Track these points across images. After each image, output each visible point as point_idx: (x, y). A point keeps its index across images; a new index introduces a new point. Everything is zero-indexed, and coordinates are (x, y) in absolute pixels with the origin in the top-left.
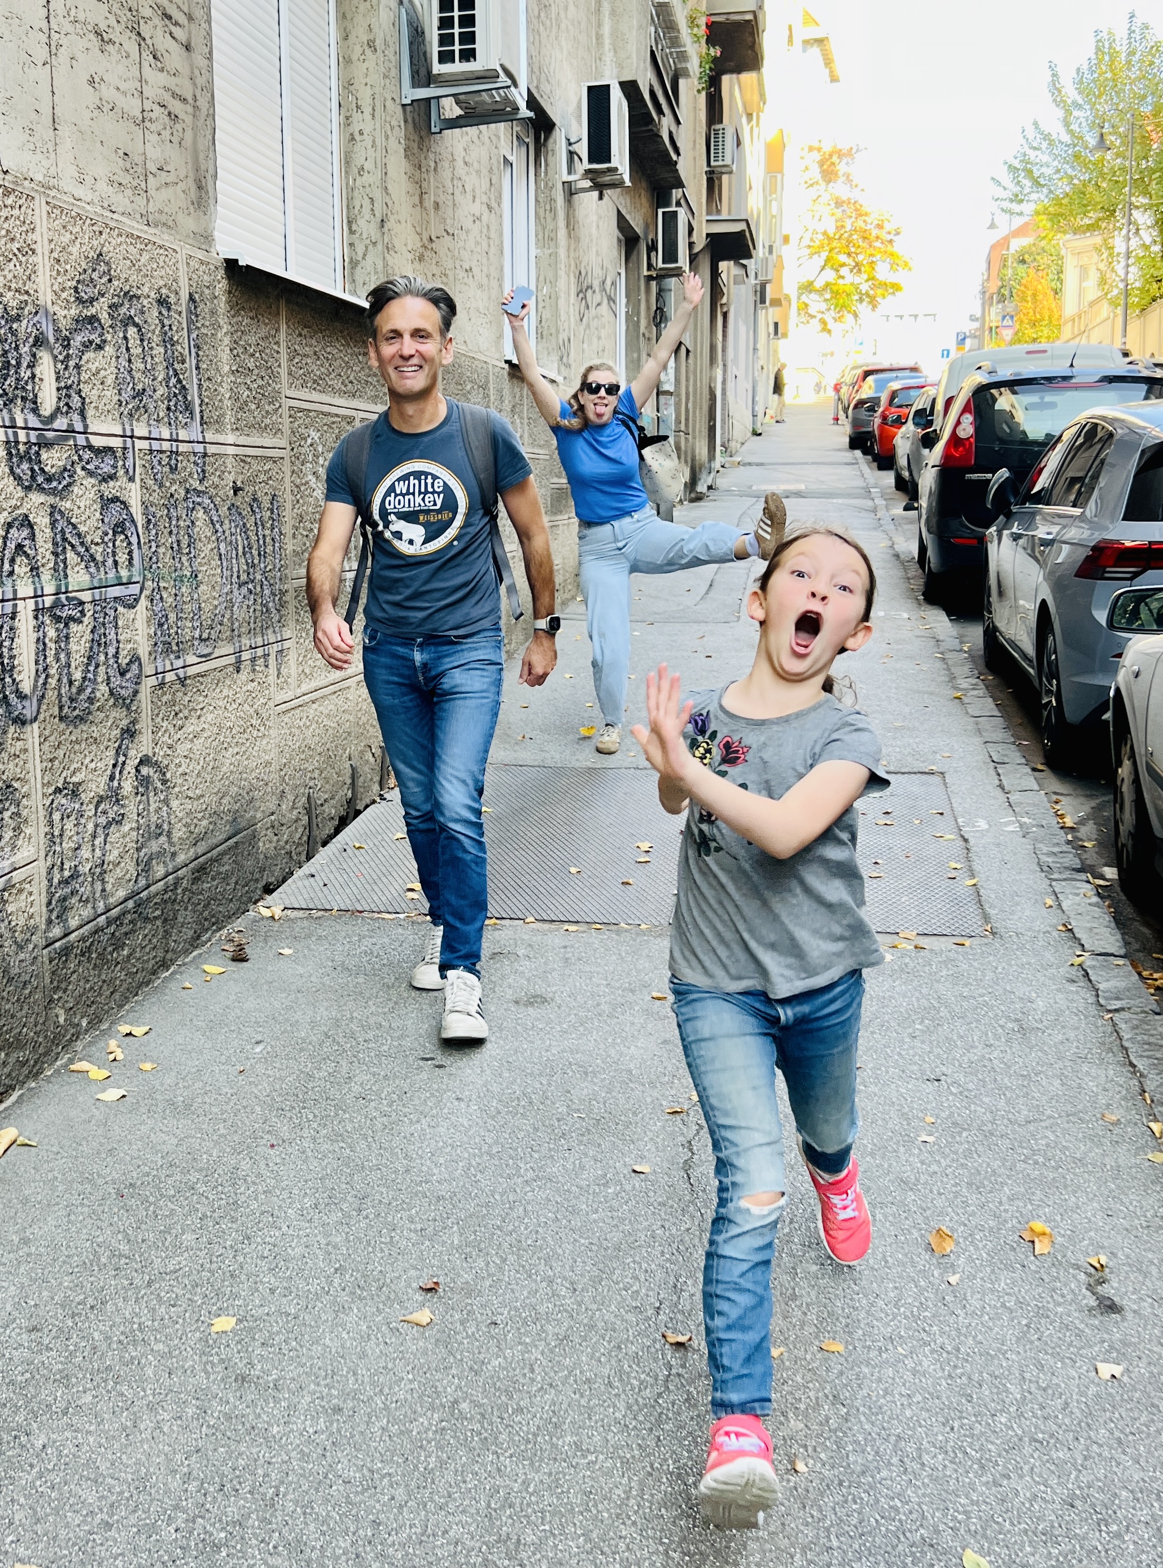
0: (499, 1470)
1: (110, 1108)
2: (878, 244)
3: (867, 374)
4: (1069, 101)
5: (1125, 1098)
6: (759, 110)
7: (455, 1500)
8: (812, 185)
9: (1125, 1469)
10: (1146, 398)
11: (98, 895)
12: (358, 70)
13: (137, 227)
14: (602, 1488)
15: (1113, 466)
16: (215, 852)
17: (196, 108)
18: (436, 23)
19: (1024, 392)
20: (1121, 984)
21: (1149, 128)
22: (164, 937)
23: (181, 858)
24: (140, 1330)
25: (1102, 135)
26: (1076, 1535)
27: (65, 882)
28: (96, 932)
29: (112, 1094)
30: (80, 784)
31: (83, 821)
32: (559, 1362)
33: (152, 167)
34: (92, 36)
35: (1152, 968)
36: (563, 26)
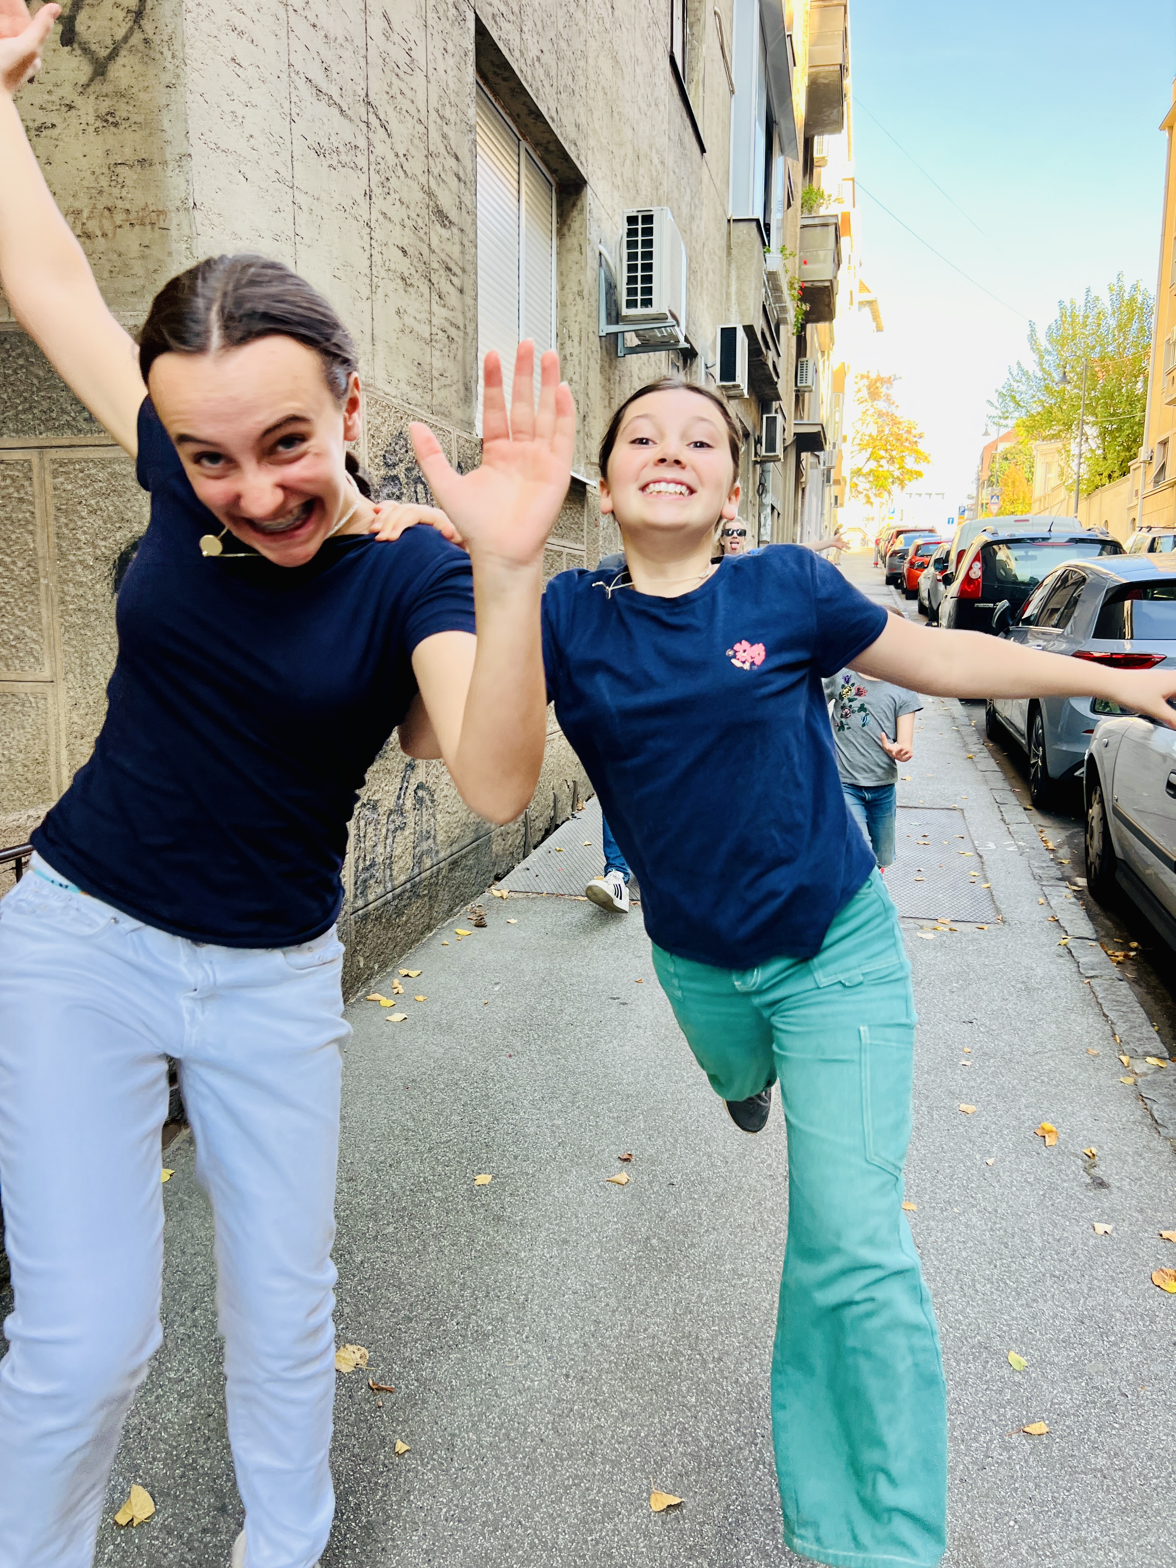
0: (681, 1287)
1: (396, 1027)
2: (907, 444)
3: (899, 533)
4: (1042, 349)
5: (1100, 1039)
6: (830, 349)
7: (651, 1307)
8: (862, 402)
9: (1118, 1298)
10: (1100, 554)
11: (387, 878)
12: (571, 311)
13: (424, 413)
14: (753, 1301)
15: (1084, 602)
16: (464, 851)
17: (466, 333)
18: (625, 280)
19: (1015, 548)
20: (1096, 960)
21: (1097, 369)
22: (430, 909)
23: (442, 855)
24: (425, 1182)
25: (1065, 373)
26: (1086, 1343)
27: (366, 869)
28: (385, 904)
29: (397, 1017)
30: (378, 801)
31: (379, 827)
32: (718, 1212)
33: (436, 374)
34: (399, 281)
35: (1114, 949)
36: (705, 286)
